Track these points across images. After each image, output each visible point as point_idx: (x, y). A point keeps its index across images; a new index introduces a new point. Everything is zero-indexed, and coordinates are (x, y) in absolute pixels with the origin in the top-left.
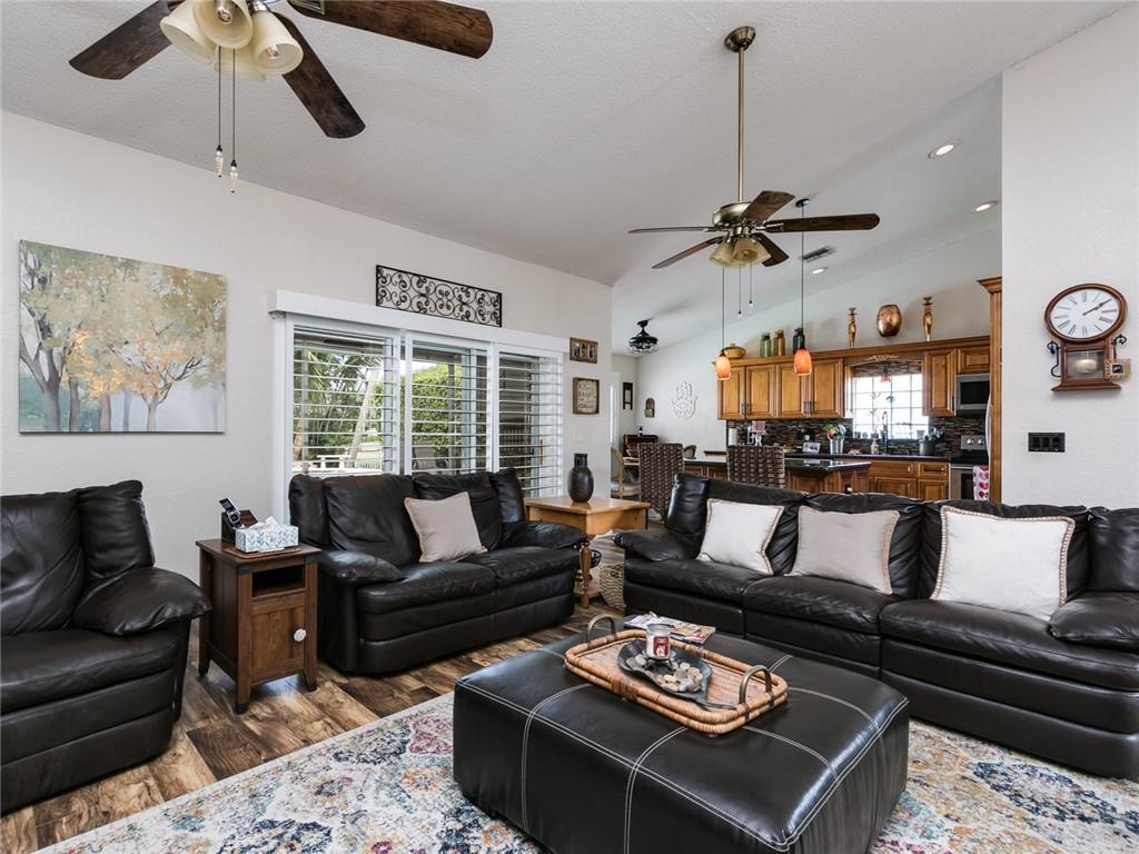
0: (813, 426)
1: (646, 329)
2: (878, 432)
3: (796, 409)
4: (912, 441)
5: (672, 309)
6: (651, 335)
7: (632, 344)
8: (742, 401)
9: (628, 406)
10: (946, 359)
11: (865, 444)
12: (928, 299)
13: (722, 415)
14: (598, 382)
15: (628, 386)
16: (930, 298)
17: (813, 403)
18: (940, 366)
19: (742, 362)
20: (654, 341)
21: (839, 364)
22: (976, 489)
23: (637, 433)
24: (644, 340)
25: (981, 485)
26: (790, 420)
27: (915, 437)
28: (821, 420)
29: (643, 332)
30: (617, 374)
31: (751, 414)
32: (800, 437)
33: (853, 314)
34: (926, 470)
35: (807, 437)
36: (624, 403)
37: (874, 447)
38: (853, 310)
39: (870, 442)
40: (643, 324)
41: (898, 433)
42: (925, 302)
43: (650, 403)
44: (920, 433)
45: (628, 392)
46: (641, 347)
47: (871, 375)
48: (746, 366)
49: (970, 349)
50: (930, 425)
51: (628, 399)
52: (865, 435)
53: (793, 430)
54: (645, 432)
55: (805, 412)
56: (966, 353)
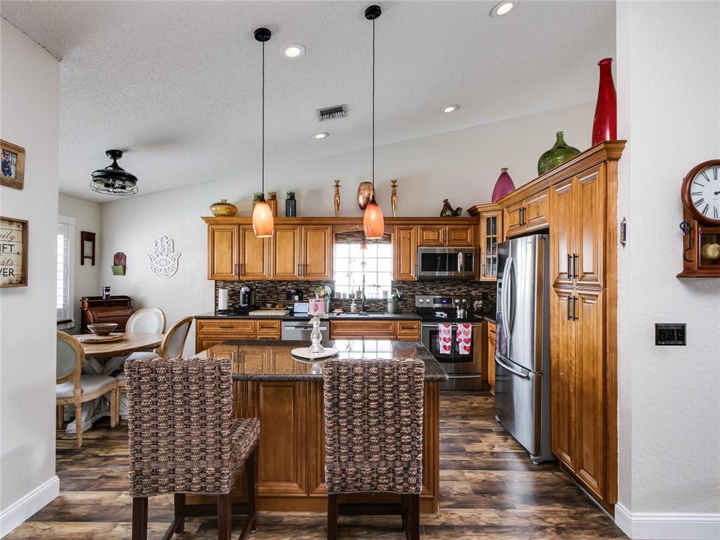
0: (302, 287)
1: (120, 162)
2: (355, 293)
3: (290, 271)
4: (379, 301)
5: (161, 142)
6: (128, 170)
7: (96, 179)
8: (235, 262)
9: (88, 262)
10: (410, 233)
11: (344, 304)
12: (394, 182)
13: (212, 274)
14: (24, 224)
15: (87, 237)
16: (396, 181)
17: (306, 266)
18: (406, 239)
19: (235, 220)
20: (132, 179)
21: (329, 231)
22: (442, 343)
23: (101, 293)
24: (115, 177)
25: (445, 339)
26: (280, 282)
27: (381, 297)
28: (309, 282)
29: (115, 165)
30: (72, 220)
31: (245, 274)
32: (289, 296)
33: (337, 186)
34: (404, 328)
35: (296, 298)
36: (83, 257)
37: (353, 306)
38: (337, 182)
39: (349, 302)
40: (115, 154)
41: (370, 294)
42: (392, 184)
43: (120, 259)
44: (386, 293)
45: (88, 244)
46: (113, 186)
47: (349, 243)
48: (239, 225)
49: (427, 226)
50: (392, 287)
51: (88, 251)
52: (344, 295)
53: (283, 290)
54: (112, 293)
55: (297, 275)
56: (424, 229)
